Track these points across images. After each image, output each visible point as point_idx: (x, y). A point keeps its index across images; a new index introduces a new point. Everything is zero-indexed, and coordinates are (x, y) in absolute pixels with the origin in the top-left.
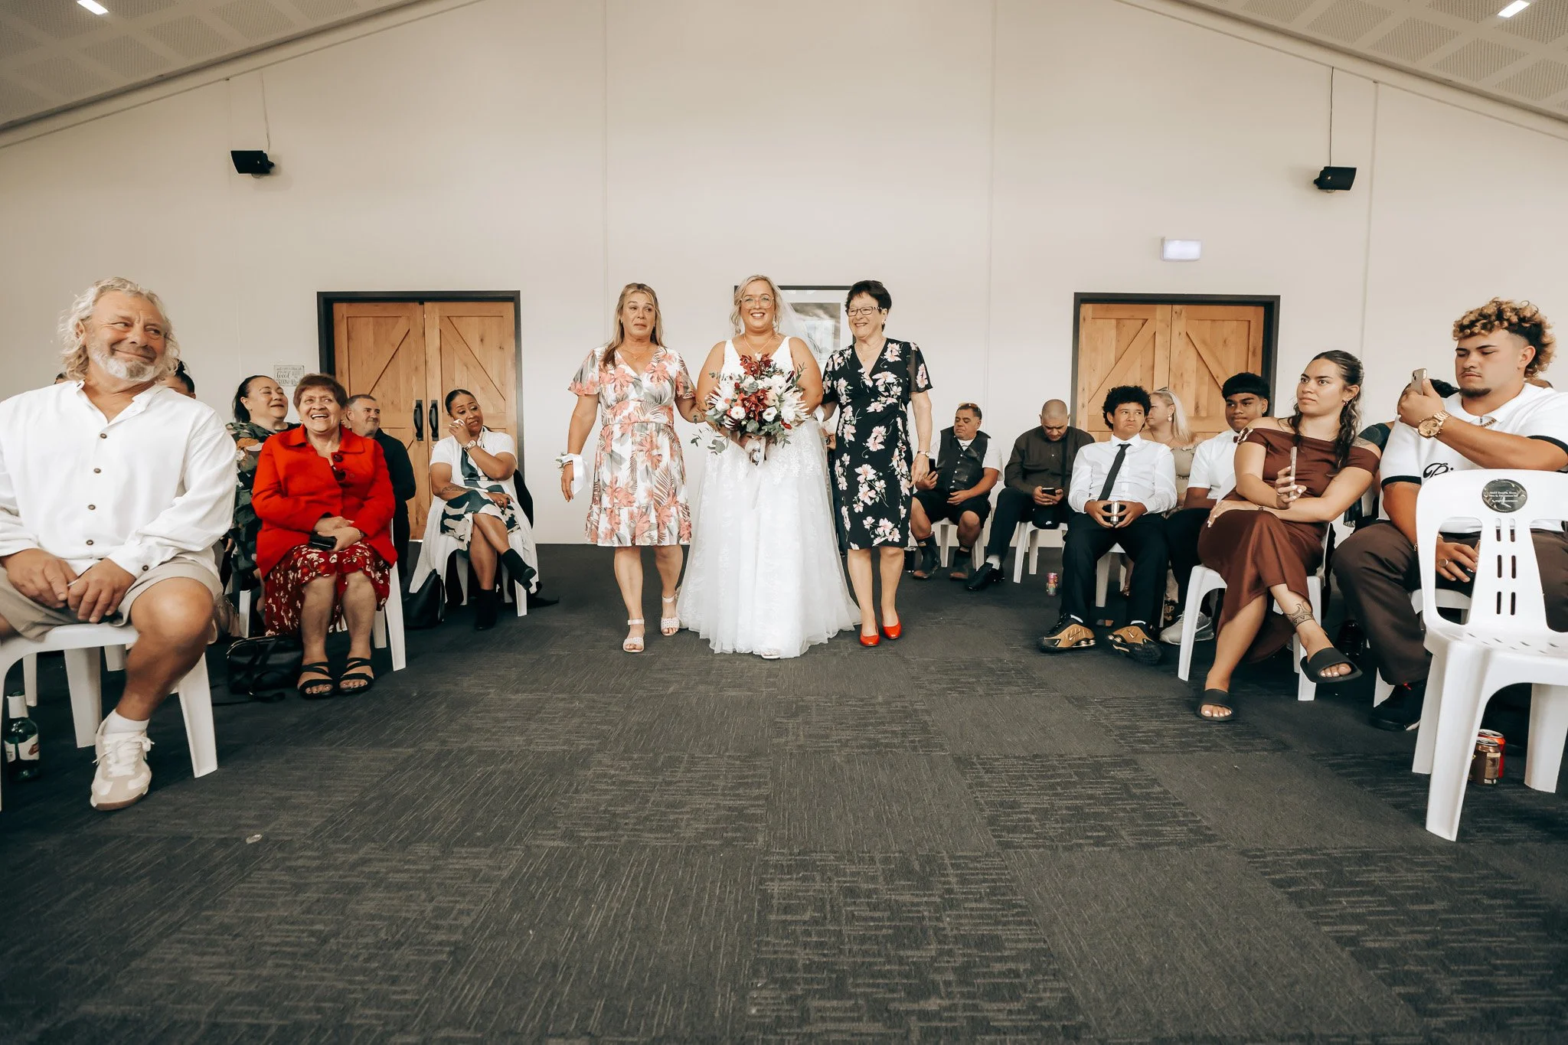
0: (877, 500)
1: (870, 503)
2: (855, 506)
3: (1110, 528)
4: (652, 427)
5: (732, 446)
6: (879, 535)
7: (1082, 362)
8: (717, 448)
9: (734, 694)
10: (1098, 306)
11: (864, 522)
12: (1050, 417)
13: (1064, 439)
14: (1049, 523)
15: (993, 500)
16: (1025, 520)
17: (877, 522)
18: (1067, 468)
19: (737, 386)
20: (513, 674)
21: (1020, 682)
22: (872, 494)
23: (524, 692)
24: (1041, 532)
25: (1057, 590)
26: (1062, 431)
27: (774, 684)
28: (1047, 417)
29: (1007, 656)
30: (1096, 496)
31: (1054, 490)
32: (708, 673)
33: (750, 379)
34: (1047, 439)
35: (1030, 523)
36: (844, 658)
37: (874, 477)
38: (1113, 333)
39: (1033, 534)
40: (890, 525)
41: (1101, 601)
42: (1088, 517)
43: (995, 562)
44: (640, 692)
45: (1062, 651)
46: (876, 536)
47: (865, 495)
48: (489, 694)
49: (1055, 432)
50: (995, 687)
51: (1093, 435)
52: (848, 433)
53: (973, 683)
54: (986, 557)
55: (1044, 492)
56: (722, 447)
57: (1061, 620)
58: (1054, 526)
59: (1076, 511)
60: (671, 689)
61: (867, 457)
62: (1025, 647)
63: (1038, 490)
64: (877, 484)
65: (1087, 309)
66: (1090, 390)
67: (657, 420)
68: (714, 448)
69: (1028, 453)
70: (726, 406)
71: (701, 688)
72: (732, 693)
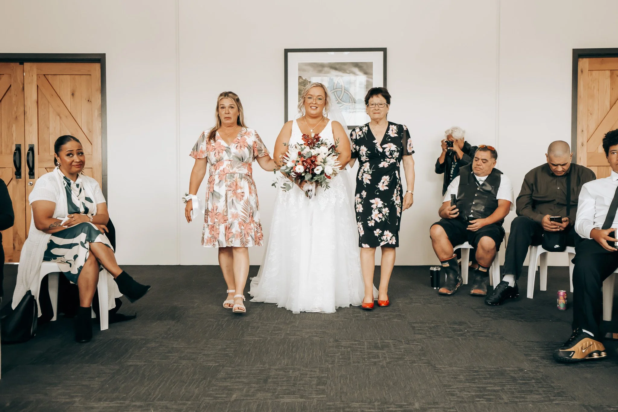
0: (383, 219)
1: (379, 221)
2: (369, 222)
3: (615, 251)
4: (237, 176)
5: (295, 186)
6: (384, 240)
7: (581, 107)
8: (286, 188)
9: (288, 400)
10: (594, 59)
11: (375, 232)
12: (556, 156)
13: (568, 175)
14: (557, 246)
15: (507, 227)
16: (536, 244)
17: (383, 232)
18: (572, 198)
19: (300, 154)
20: (96, 384)
21: (540, 390)
22: (380, 216)
23: (106, 400)
24: (550, 254)
25: (567, 306)
26: (566, 168)
27: (323, 392)
28: (552, 155)
29: (526, 366)
30: (600, 224)
31: (561, 218)
32: (266, 381)
33: (307, 149)
34: (553, 175)
35: (540, 247)
36: (383, 367)
37: (382, 206)
38: (608, 81)
39: (543, 256)
40: (390, 235)
41: (607, 316)
42: (594, 243)
43: (510, 280)
44: (207, 400)
45: (576, 362)
46: (382, 241)
47: (376, 216)
48: (75, 402)
49: (560, 169)
50: (518, 395)
51: (594, 170)
52: (366, 178)
53: (498, 391)
54: (502, 277)
55: (551, 219)
56: (289, 188)
57: (574, 334)
58: (562, 249)
59: (582, 237)
60: (234, 396)
61: (378, 194)
62: (543, 358)
63: (546, 219)
64: (383, 210)
65: (584, 63)
66: (588, 132)
67: (241, 172)
68: (284, 188)
69: (536, 187)
70: (293, 165)
71: (260, 395)
72: (287, 400)
